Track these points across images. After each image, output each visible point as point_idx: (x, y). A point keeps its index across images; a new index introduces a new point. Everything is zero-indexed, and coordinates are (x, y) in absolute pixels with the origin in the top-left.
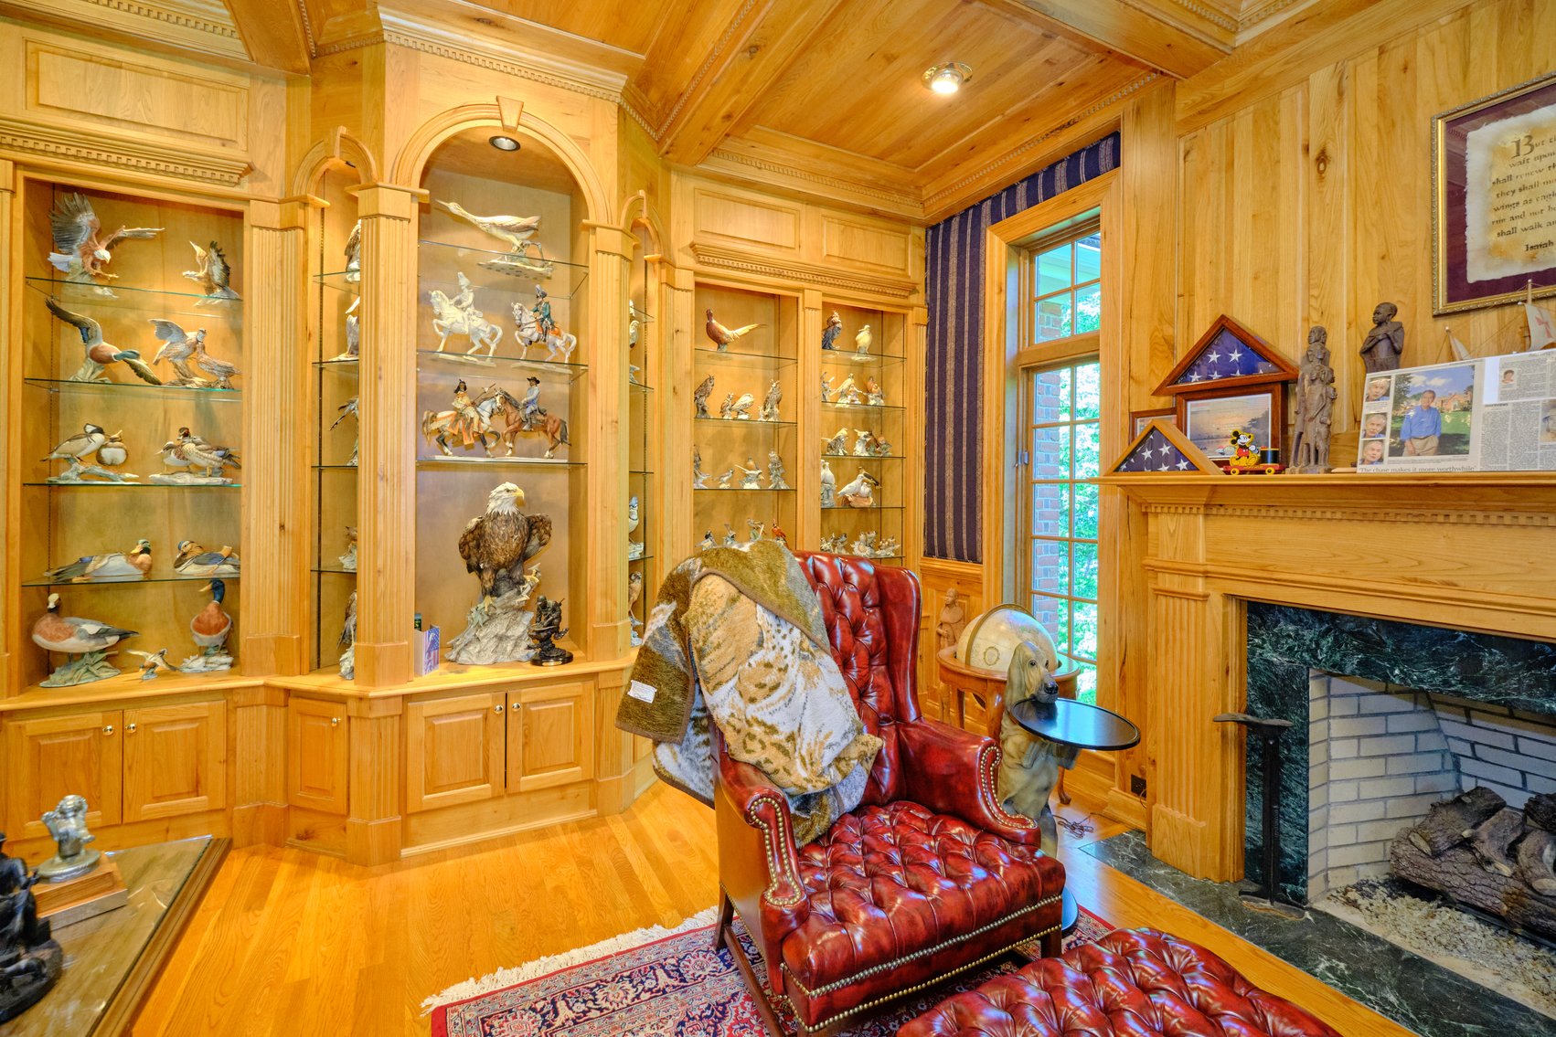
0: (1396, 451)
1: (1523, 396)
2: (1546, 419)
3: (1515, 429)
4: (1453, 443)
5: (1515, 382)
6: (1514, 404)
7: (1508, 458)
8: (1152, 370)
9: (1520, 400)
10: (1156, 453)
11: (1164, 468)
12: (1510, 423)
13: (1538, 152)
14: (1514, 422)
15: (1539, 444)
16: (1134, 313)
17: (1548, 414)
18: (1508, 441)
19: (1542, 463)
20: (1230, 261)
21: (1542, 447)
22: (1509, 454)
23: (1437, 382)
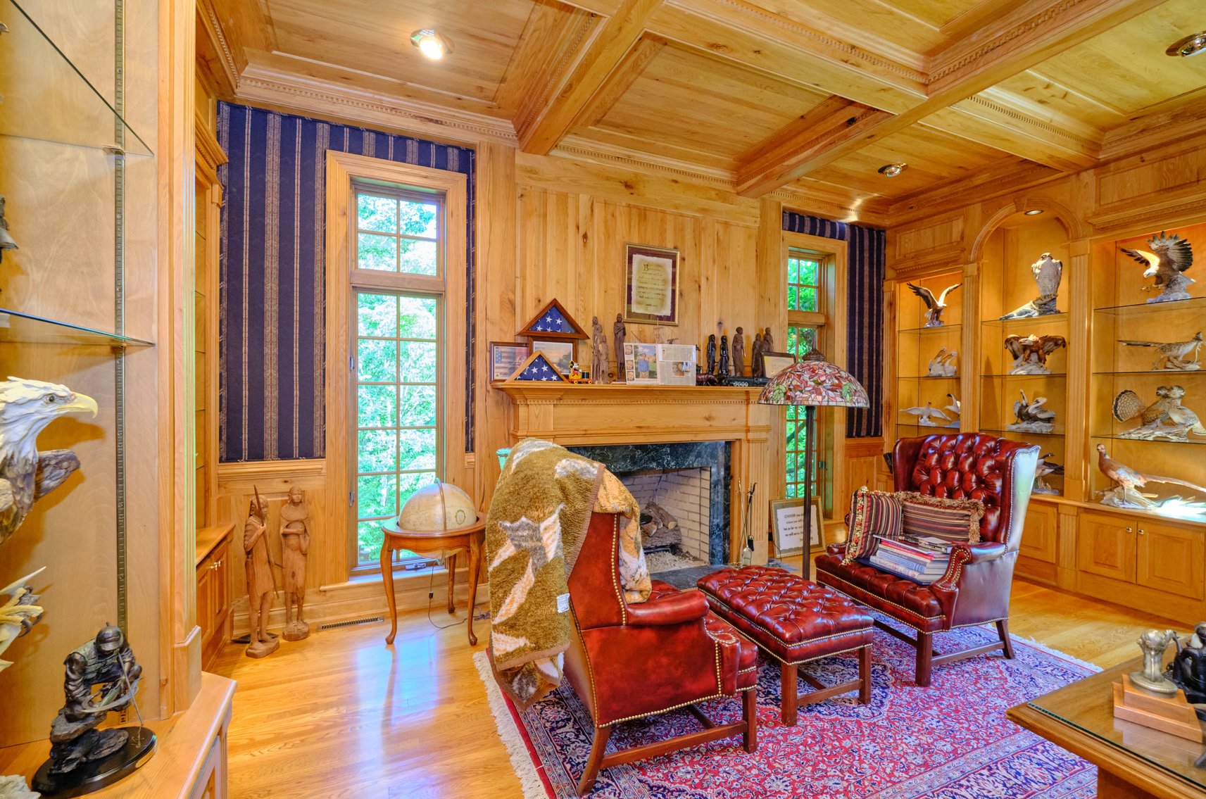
0: (638, 376)
1: (668, 359)
4: (652, 374)
5: (665, 354)
6: (666, 362)
7: (666, 381)
8: (501, 317)
10: (540, 370)
11: (544, 379)
12: (665, 368)
13: (649, 272)
16: (489, 278)
17: (673, 367)
18: (666, 374)
20: (545, 268)
21: (673, 377)
22: (666, 379)
23: (646, 350)
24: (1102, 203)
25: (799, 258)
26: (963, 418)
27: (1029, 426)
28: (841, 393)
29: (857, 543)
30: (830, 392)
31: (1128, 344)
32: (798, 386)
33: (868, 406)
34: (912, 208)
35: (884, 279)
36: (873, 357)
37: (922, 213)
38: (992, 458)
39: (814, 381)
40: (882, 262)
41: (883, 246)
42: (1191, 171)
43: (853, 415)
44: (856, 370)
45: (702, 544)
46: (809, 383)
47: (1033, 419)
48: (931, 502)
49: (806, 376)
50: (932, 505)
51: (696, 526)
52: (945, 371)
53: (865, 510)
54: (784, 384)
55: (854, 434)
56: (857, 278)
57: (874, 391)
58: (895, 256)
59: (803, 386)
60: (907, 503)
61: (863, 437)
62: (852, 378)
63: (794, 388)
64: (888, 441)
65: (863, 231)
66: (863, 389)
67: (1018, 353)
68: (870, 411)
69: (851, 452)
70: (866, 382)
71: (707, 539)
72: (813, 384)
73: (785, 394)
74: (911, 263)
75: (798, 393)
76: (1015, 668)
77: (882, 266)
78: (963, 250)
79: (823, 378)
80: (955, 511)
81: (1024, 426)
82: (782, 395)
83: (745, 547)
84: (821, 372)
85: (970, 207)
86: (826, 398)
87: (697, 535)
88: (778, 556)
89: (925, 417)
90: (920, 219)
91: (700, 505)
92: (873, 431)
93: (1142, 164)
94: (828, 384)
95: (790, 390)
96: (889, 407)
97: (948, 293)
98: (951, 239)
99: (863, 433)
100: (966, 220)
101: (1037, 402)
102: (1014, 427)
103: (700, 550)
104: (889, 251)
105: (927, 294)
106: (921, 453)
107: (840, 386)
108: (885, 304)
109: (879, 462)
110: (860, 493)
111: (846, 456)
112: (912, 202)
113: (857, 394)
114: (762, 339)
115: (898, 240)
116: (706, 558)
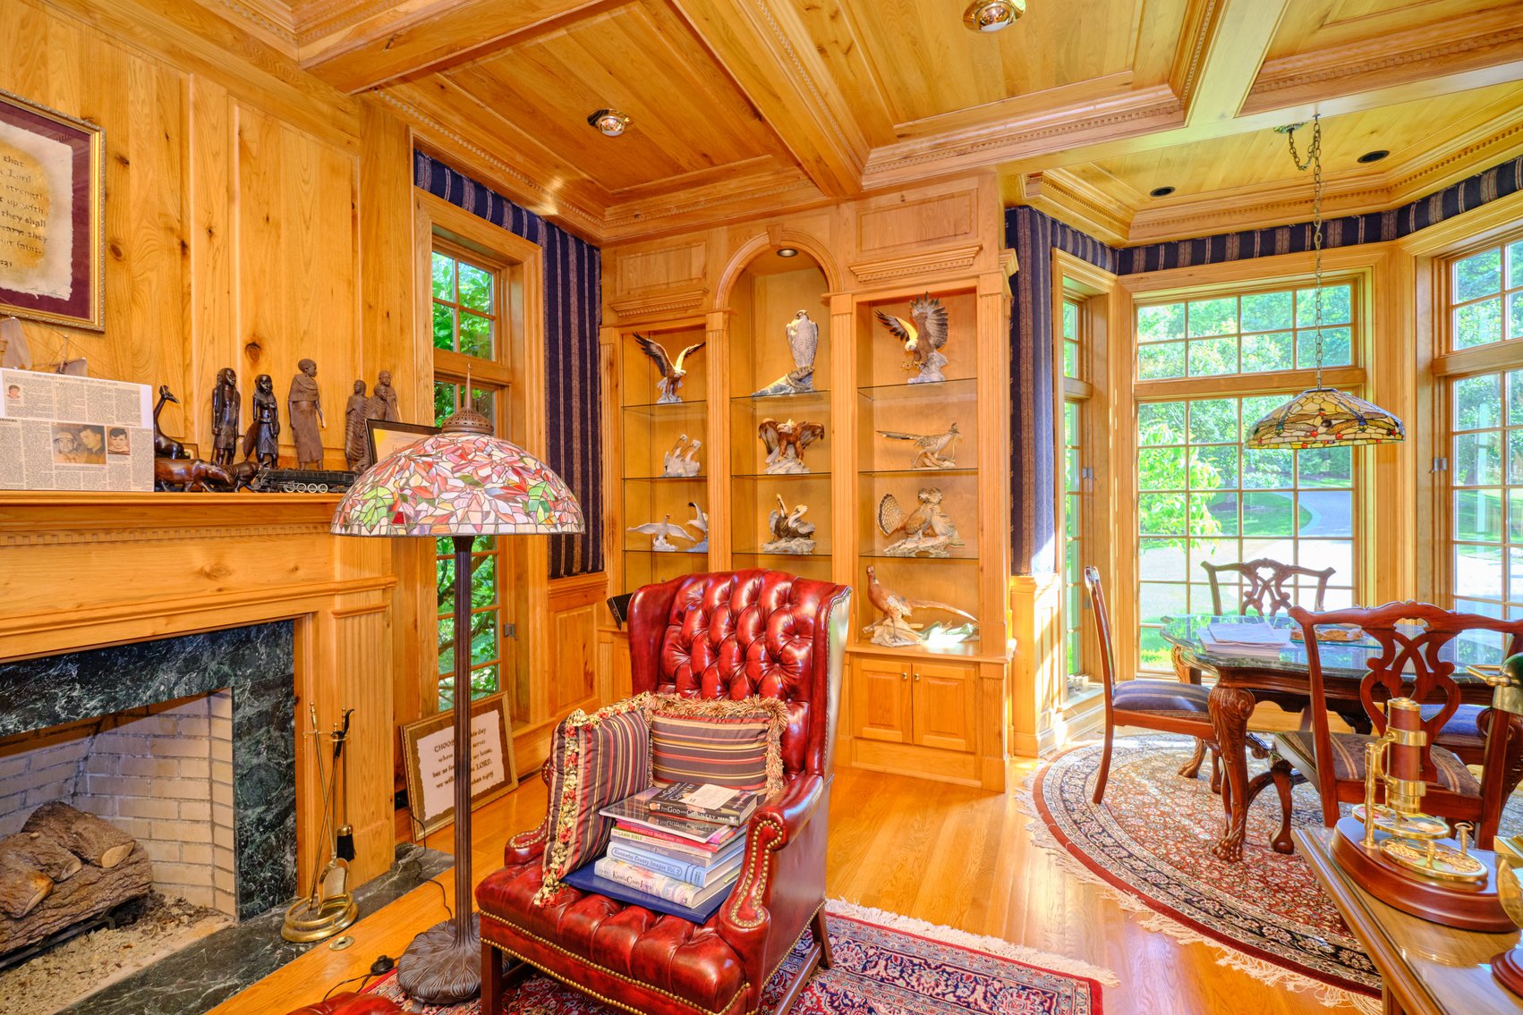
1: (32, 415)
2: (56, 441)
3: (28, 447)
5: (22, 399)
6: (23, 422)
7: (25, 476)
9: (30, 419)
12: (21, 440)
14: (25, 440)
15: (54, 465)
17: (58, 437)
18: (23, 460)
19: (57, 483)
21: (57, 468)
22: (25, 473)
24: (864, 248)
25: (457, 256)
26: (712, 536)
27: (788, 545)
28: (525, 503)
29: (566, 844)
30: (501, 504)
31: (888, 436)
32: (425, 489)
33: (583, 529)
34: (636, 216)
35: (601, 324)
36: (587, 445)
37: (651, 227)
38: (786, 612)
39: (463, 478)
40: (597, 298)
41: (597, 271)
42: (949, 222)
43: (558, 544)
44: (563, 466)
45: (218, 873)
46: (452, 482)
47: (793, 534)
48: (699, 712)
49: (445, 466)
50: (702, 718)
51: (204, 833)
52: (685, 468)
53: (581, 761)
54: (390, 485)
55: (562, 571)
56: (560, 314)
57: (590, 503)
58: (615, 291)
59: (435, 489)
60: (658, 719)
61: (576, 574)
62: (551, 474)
63: (414, 496)
64: (612, 579)
65: (567, 240)
66: (571, 495)
67: (772, 446)
68: (585, 537)
69: (557, 602)
70: (578, 485)
71: (229, 861)
72: (460, 484)
73: (391, 508)
74: (637, 304)
75: (423, 506)
76: (841, 991)
77: (597, 304)
78: (706, 292)
79: (484, 472)
80: (744, 727)
81: (783, 544)
82: (384, 511)
83: (330, 858)
84: (481, 458)
85: (714, 230)
86: (492, 515)
87: (206, 854)
88: (421, 835)
89: (661, 538)
90: (648, 237)
91: (211, 782)
92: (590, 563)
93: (904, 204)
94: (496, 484)
95: (404, 499)
96: (613, 524)
97: (686, 356)
98: (690, 274)
99: (576, 567)
100: (708, 249)
101: (798, 512)
102: (771, 547)
103: (215, 889)
104: (606, 281)
105: (659, 353)
106: (675, 612)
107: (522, 488)
108: (603, 364)
109: (601, 613)
110: (570, 725)
111: (548, 611)
112: (637, 205)
113: (560, 507)
114: (369, 393)
115: (619, 266)
116: (229, 905)
